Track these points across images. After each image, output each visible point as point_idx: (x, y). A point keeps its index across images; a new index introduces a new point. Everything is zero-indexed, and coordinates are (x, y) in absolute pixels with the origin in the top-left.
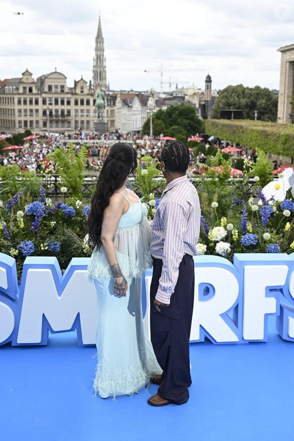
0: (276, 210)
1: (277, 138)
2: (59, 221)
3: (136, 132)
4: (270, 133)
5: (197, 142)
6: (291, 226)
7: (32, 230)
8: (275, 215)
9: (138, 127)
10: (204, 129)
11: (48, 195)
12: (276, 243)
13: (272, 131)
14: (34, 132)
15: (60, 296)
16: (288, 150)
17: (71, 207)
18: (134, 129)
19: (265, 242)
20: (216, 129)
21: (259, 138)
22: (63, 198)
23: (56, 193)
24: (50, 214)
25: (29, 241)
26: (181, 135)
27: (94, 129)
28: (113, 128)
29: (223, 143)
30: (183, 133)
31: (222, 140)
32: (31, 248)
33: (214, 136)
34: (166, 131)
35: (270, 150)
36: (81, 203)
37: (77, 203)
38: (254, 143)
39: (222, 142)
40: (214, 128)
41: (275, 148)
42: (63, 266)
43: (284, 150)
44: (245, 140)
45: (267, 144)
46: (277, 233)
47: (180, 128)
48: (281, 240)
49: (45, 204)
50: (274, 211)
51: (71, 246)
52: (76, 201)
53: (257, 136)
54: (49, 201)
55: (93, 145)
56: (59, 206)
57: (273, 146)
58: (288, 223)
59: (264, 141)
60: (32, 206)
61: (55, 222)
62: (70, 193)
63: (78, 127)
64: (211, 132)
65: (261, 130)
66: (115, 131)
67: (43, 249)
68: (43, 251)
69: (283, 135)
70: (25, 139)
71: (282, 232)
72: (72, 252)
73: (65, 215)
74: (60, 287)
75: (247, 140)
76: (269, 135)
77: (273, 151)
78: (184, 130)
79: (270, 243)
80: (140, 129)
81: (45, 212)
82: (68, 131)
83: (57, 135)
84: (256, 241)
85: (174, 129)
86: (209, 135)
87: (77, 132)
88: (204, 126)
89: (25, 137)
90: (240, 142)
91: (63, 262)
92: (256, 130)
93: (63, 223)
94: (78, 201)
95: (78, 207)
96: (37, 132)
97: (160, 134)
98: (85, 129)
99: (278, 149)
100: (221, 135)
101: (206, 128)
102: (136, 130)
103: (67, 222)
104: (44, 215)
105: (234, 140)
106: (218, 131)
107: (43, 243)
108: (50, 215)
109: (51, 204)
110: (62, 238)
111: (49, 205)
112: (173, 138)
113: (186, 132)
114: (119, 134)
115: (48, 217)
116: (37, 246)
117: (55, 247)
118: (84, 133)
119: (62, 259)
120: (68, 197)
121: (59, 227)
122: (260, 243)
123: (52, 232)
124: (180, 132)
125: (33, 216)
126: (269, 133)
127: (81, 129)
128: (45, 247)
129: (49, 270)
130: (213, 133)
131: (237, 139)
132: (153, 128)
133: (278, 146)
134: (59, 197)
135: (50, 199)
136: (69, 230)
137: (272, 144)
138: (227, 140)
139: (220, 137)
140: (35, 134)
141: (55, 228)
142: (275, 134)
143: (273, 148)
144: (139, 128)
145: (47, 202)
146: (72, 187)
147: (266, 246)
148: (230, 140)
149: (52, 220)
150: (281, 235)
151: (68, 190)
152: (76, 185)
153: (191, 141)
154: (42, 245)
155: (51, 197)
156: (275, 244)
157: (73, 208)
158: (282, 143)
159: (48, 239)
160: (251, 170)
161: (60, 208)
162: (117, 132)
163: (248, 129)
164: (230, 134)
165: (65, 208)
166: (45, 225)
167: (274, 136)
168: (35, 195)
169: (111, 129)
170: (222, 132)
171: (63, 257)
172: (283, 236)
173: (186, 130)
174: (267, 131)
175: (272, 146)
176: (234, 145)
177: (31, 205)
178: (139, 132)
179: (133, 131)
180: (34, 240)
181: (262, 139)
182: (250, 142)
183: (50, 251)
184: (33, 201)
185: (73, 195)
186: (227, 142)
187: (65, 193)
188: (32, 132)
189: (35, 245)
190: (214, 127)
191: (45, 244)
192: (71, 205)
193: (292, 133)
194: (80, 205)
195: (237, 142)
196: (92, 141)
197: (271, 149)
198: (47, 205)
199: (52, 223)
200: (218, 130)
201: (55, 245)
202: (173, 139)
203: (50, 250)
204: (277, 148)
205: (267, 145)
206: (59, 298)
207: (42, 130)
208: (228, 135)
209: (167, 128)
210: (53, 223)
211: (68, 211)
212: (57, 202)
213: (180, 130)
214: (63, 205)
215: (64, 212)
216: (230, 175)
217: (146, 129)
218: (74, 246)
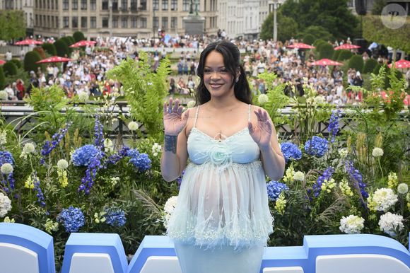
2: (124, 176)
3: (252, 36)
5: (350, 52)
7: (81, 191)
9: (254, 27)
10: (361, 31)
11: (110, 135)
14: (88, 35)
17: (145, 154)
18: (247, 30)
20: (380, 31)
22: (132, 140)
23: (120, 132)
24: (110, 165)
25: (77, 209)
26: (323, 41)
27: (184, 31)
28: (214, 30)
29: (392, 54)
30: (327, 37)
32: (78, 220)
33: (377, 42)
34: (299, 33)
36: (160, 147)
37: (154, 147)
39: (390, 52)
40: (377, 30)
42: (130, 249)
47: (321, 30)
49: (103, 149)
51: (143, 217)
52: (153, 144)
54: (109, 144)
56: (124, 153)
60: (82, 151)
61: (118, 178)
62: (143, 132)
63: (158, 28)
64: (372, 37)
66: (216, 34)
67: (97, 221)
68: (98, 224)
70: (73, 46)
72: (144, 227)
73: (134, 166)
78: (327, 32)
80: (258, 31)
81: (102, 162)
82: (141, 33)
83: (124, 40)
85: (312, 31)
86: (369, 40)
87: (156, 35)
88: (361, 27)
89: (74, 43)
91: (131, 243)
93: (131, 180)
94: (156, 144)
95: (155, 154)
96: (92, 36)
97: (289, 39)
98: (169, 31)
100: (388, 41)
101: (364, 29)
102: (252, 32)
103: (137, 179)
104: (101, 166)
107: (99, 212)
108: (111, 167)
109: (112, 149)
110: (130, 204)
111: (109, 151)
112: (311, 45)
113: (331, 35)
114: (223, 38)
115: (107, 170)
116: (88, 217)
117: (116, 219)
118: (168, 36)
119: (128, 237)
120: (139, 138)
121: (125, 186)
123: (113, 194)
124: (322, 35)
125: (83, 168)
127: (162, 31)
128: (102, 218)
129: (107, 256)
130: (375, 37)
132: (278, 29)
134: (125, 138)
135: (110, 141)
136: (140, 191)
138: (398, 49)
139: (386, 45)
140: (89, 39)
141: (117, 188)
144: (256, 29)
145: (105, 145)
146: (148, 122)
148: (403, 50)
149: (113, 174)
151: (140, 127)
152: (154, 119)
153: (339, 51)
154: (96, 215)
155: (112, 138)
157: (147, 155)
159: (106, 205)
161: (126, 155)
164: (403, 40)
165: (134, 156)
166: (103, 183)
168: (86, 135)
169: (210, 30)
170: (390, 35)
171: (130, 234)
173: (331, 32)
177: (80, 150)
178: (255, 36)
179: (245, 35)
180: (83, 207)
183: (109, 225)
184: (84, 144)
185: (148, 135)
187: (135, 132)
188: (85, 35)
189: (85, 214)
190: (378, 27)
191: (102, 214)
192: (144, 150)
194: (158, 150)
196: (180, 50)
198: (106, 150)
199: (113, 179)
200: (384, 32)
201: (117, 215)
202: (310, 47)
203: (109, 222)
207: (100, 33)
208: (399, 40)
209: (301, 31)
210: (115, 180)
211: (139, 161)
212: (122, 146)
213: (323, 32)
214: (132, 150)
215: (133, 161)
216: (404, 104)
217: (267, 31)
218: (148, 216)
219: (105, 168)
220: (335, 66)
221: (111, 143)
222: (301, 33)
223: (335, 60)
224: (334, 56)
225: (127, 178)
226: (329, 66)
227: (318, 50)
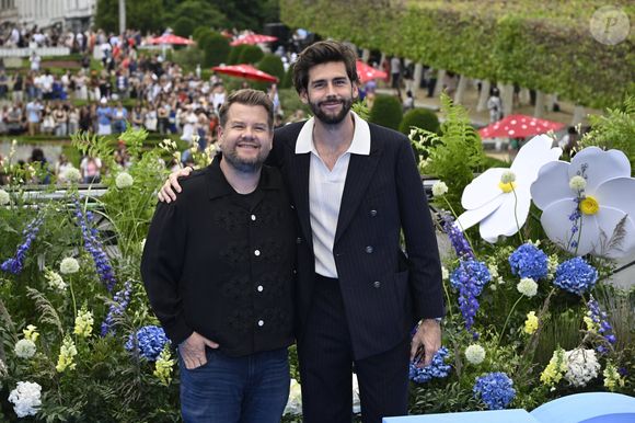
0: (495, 274)
1: (485, 32)
3: (79, 22)
4: (467, 19)
5: (259, 50)
6: (540, 322)
8: (493, 287)
9: (82, 5)
10: (278, 9)
12: (502, 370)
13: (471, 13)
16: (519, 67)
18: (70, 11)
19: (471, 369)
20: (311, 10)
21: (436, 32)
26: (210, 30)
28: (9, 12)
30: (216, 22)
33: (305, 29)
34: (165, 15)
35: (470, 68)
38: (423, 48)
40: (306, 7)
41: (482, 62)
43: (507, 68)
44: (395, 41)
45: (458, 50)
46: (504, 342)
47: (204, 7)
48: (515, 361)
50: (491, 278)
53: (429, 29)
57: (476, 57)
58: (532, 313)
59: (450, 41)
64: (297, 19)
65: (439, 12)
69: (503, 25)
71: (518, 337)
75: (402, 39)
76: (464, 24)
77: (477, 70)
78: (216, 12)
79: (484, 370)
80: (90, 12)
84: (447, 367)
85: (188, 11)
86: (292, 26)
88: (278, 1)
90: (382, 47)
92: (425, 10)
99: (491, 65)
100: (326, 27)
101: (282, 5)
102: (79, 14)
105: (365, 41)
106: (318, 16)
112: (187, 38)
113: (223, 16)
122: (458, 373)
124: (208, 17)
126: (463, 18)
130: (303, 21)
131: (373, 38)
132: (127, 8)
133: (491, 56)
137: (474, 50)
139: (321, 32)
142: (481, 23)
143: (476, 61)
144: (87, 9)
147: (473, 381)
148: (353, 42)
150: (514, 347)
153: (240, 47)
156: (499, 374)
158: (502, 48)
160: (425, 158)
163: (405, 10)
164: (352, 25)
167: (477, 28)
169: (4, 14)
170: (329, 16)
172: (520, 349)
173: (222, 11)
174: (458, 14)
175: (472, 56)
176: (366, 54)
178: (85, 20)
179: (67, 19)
181: (443, 35)
182: (411, 45)
193: (528, 18)
195: (374, 46)
197: (471, 65)
200: (317, 11)
202: (186, 41)
204: (487, 62)
205: (459, 54)
208: (345, 24)
213: (211, 11)
217: (107, 11)
222: (169, 15)
224: (231, 55)
227: (201, 46)
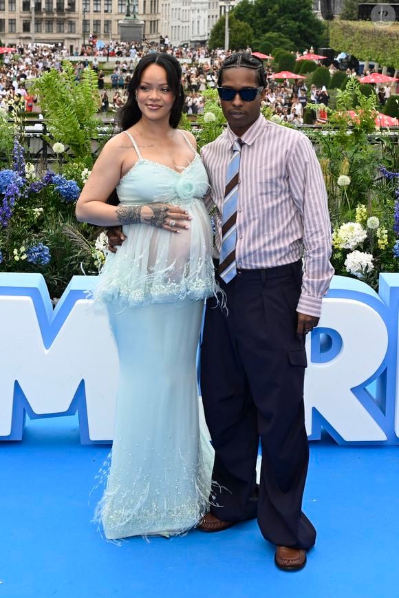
2: (49, 206)
3: (199, 44)
5: (314, 63)
9: (201, 34)
10: (328, 39)
11: (30, 158)
14: (6, 41)
15: (47, 348)
17: (73, 181)
18: (193, 37)
20: (349, 39)
22: (58, 164)
23: (43, 156)
24: (32, 194)
26: (283, 51)
27: (119, 37)
28: (154, 36)
29: (363, 66)
30: (287, 46)
31: (362, 60)
33: (346, 52)
34: (254, 41)
37: (83, 174)
39: (361, 63)
40: (347, 37)
42: (56, 292)
47: (282, 37)
49: (23, 175)
51: (71, 254)
52: (83, 169)
54: (30, 169)
55: (116, 66)
56: (49, 180)
61: (41, 209)
62: (70, 155)
63: (89, 33)
64: (340, 46)
66: (158, 41)
67: (17, 258)
68: (18, 262)
72: (71, 266)
73: (61, 196)
74: (49, 331)
78: (288, 40)
80: (206, 38)
81: (22, 189)
82: (69, 39)
85: (270, 39)
86: (336, 50)
87: (87, 42)
88: (328, 34)
91: (56, 283)
93: (56, 212)
94: (86, 170)
96: (11, 42)
98: (102, 37)
100: (359, 51)
101: (330, 36)
102: (199, 39)
103: (64, 210)
104: (21, 195)
105: (384, 61)
106: (354, 44)
108: (32, 196)
109: (34, 175)
111: (31, 177)
112: (268, 55)
113: (292, 43)
115: (28, 199)
116: (6, 253)
117: (39, 256)
118: (100, 43)
119: (53, 277)
120: (66, 162)
121: (49, 218)
123: (36, 227)
124: (282, 43)
127: (95, 37)
128: (22, 254)
129: (28, 299)
130: (344, 46)
131: (390, 59)
132: (231, 37)
134: (50, 162)
135: (32, 166)
136: (67, 224)
138: (370, 60)
139: (356, 55)
140: (7, 45)
141: (41, 221)
144: (204, 36)
145: (26, 170)
146: (73, 145)
148: (376, 61)
149: (36, 205)
151: (66, 150)
153: (302, 62)
154: (15, 252)
155: (34, 163)
157: (75, 182)
159: (27, 240)
161: (51, 182)
162: (163, 41)
164: (376, 50)
165: (60, 183)
166: (23, 215)
168: (3, 158)
169: (151, 37)
170: (361, 44)
171: (56, 274)
173: (292, 40)
176: (385, 69)
178: (203, 43)
179: (191, 42)
183: (31, 263)
185: (76, 159)
186: (371, 63)
187: (61, 155)
188: (3, 41)
189: (3, 251)
190: (347, 34)
191: (23, 249)
192: (72, 177)
195: (390, 64)
196: (116, 59)
198: (28, 176)
199: (36, 210)
200: (354, 41)
201: (40, 251)
202: (267, 57)
203: (30, 260)
206: (47, 352)
207: (20, 38)
208: (371, 49)
209: (258, 37)
210: (38, 211)
211: (66, 189)
212: (46, 171)
213: (282, 40)
214: (57, 176)
215: (58, 190)
216: (376, 124)
217: (217, 37)
218: (76, 253)
219: (26, 197)
220: (296, 80)
221: (33, 167)
222: (257, 41)
223: (296, 73)
224: (295, 67)
225: (52, 209)
226: (290, 80)
227: (276, 61)
